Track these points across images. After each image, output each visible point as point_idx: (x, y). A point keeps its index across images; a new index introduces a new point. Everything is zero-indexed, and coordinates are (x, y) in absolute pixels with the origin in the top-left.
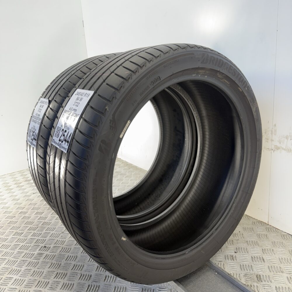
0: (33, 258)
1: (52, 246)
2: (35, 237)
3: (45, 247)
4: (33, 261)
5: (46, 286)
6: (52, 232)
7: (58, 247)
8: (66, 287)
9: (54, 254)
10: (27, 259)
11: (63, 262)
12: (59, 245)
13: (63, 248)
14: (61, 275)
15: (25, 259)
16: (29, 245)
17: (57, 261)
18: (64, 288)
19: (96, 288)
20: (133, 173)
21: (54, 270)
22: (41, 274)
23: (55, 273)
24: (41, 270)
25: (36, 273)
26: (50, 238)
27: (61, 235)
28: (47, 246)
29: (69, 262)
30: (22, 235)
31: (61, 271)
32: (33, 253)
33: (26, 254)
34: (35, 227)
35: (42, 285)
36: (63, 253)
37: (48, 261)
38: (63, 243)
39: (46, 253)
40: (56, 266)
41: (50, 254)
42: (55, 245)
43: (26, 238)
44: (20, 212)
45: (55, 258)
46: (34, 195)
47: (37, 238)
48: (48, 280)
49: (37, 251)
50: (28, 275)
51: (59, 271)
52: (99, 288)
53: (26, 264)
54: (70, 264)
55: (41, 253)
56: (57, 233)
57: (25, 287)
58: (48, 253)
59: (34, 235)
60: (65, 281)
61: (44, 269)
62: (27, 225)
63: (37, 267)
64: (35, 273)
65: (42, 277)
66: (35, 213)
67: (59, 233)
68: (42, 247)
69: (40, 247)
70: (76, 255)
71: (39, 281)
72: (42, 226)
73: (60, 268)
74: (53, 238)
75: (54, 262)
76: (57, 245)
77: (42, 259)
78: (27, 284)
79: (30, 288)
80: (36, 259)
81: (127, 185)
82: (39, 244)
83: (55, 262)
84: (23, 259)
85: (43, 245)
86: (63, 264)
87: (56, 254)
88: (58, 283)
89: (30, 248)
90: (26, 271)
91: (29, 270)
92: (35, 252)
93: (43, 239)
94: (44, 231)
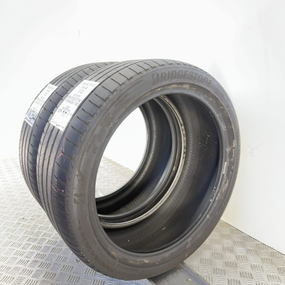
0: (12, 226)
1: (29, 219)
2: (17, 211)
3: (23, 218)
4: (12, 228)
5: (20, 246)
6: (31, 208)
7: (34, 219)
8: (35, 248)
9: (30, 224)
10: (7, 226)
11: (36, 230)
12: (36, 218)
13: (38, 220)
14: (33, 240)
15: (6, 226)
16: (11, 216)
17: (32, 229)
18: (33, 248)
19: (59, 250)
20: (111, 167)
21: (28, 235)
22: (17, 238)
23: (28, 238)
24: (17, 235)
25: (13, 237)
26: (29, 212)
27: (38, 211)
28: (25, 218)
29: (41, 231)
30: (6, 209)
31: (33, 237)
32: (13, 222)
33: (7, 223)
34: (18, 203)
35: (16, 245)
36: (37, 224)
37: (24, 229)
38: (39, 217)
39: (23, 223)
40: (30, 233)
41: (27, 224)
42: (32, 218)
43: (9, 211)
44: (7, 191)
45: (30, 227)
46: (21, 178)
47: (18, 212)
48: (21, 243)
49: (17, 221)
50: (6, 238)
51: (32, 237)
52: (61, 250)
53: (6, 230)
54: (42, 232)
55: (20, 223)
56: (36, 209)
57: (2, 246)
58: (25, 223)
59: (16, 209)
60: (35, 244)
61: (20, 234)
62: (11, 202)
63: (14, 232)
64: (11, 237)
65: (17, 240)
66: (19, 193)
67: (37, 209)
68: (21, 218)
69: (19, 218)
70: (47, 226)
71: (14, 243)
72: (24, 203)
73: (33, 235)
74: (31, 212)
75: (28, 230)
76: (34, 218)
77: (19, 227)
78: (4, 244)
79: (6, 247)
80: (14, 227)
81: (103, 176)
82: (19, 216)
83: (30, 230)
84: (4, 226)
85: (22, 217)
86: (35, 232)
87: (32, 224)
88: (29, 244)
89: (11, 219)
90: (5, 234)
91: (8, 234)
92: (14, 222)
93: (23, 212)
94: (25, 207)
